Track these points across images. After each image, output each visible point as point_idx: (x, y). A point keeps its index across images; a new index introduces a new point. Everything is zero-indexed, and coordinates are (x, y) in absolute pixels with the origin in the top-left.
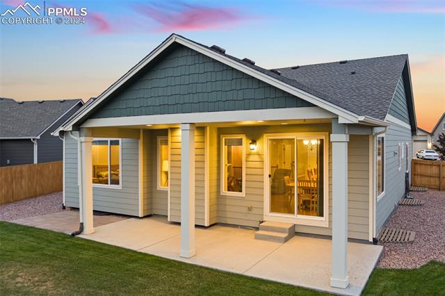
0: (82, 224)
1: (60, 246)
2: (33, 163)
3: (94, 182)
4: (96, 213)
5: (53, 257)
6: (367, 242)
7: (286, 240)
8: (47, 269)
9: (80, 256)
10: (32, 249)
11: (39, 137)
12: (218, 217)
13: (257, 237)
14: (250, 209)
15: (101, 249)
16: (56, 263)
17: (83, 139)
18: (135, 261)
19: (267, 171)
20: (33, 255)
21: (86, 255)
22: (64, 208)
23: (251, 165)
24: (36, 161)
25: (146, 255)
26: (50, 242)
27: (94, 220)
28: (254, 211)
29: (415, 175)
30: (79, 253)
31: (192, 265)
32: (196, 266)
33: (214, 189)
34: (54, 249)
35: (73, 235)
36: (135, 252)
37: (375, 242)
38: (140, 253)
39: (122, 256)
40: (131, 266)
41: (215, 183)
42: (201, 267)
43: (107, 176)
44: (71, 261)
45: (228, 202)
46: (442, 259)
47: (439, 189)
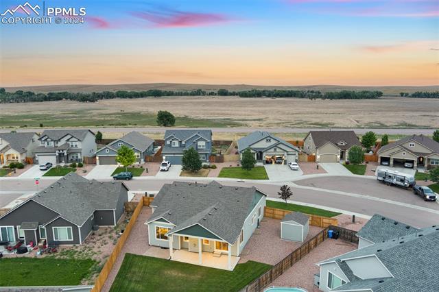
6: (238, 256)
7: (220, 257)
11: (116, 209)
13: (214, 256)
14: (211, 248)
22: (149, 245)
29: (265, 212)
35: (170, 259)
45: (205, 246)
46: (251, 260)
47: (274, 218)
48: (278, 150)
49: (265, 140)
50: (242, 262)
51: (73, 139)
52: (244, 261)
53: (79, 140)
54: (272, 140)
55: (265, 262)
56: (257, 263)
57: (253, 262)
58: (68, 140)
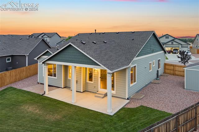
0: (45, 91)
1: (39, 99)
2: (26, 66)
3: (48, 75)
4: (49, 86)
5: (37, 102)
6: (125, 99)
7: (103, 97)
8: (36, 106)
9: (45, 102)
10: (31, 100)
11: (28, 54)
12: (86, 89)
13: (96, 96)
14: (95, 87)
15: (50, 100)
16: (39, 104)
17: (45, 66)
18: (59, 104)
19: (99, 76)
20: (32, 101)
21: (46, 102)
22: (38, 83)
23: (95, 74)
24: (27, 65)
25: (63, 102)
26: (36, 97)
27: (48, 89)
28: (96, 88)
29: (165, 69)
30: (44, 101)
31: (74, 105)
32: (75, 105)
33: (84, 80)
34: (37, 100)
35: (42, 95)
36: (60, 101)
37: (128, 99)
38: (61, 101)
39: (56, 102)
40: (58, 105)
41: (85, 79)
42: (77, 106)
43: (52, 72)
44: (42, 104)
45: (89, 84)
46: (145, 105)
47: (173, 75)
48: (174, 43)
49: (165, 37)
50: (129, 106)
51: (45, 36)
52: (133, 106)
53: (48, 37)
54: (169, 37)
55: (165, 110)
56: (152, 110)
57: (147, 108)
58: (43, 36)
